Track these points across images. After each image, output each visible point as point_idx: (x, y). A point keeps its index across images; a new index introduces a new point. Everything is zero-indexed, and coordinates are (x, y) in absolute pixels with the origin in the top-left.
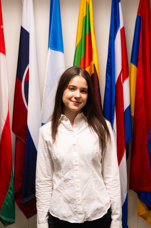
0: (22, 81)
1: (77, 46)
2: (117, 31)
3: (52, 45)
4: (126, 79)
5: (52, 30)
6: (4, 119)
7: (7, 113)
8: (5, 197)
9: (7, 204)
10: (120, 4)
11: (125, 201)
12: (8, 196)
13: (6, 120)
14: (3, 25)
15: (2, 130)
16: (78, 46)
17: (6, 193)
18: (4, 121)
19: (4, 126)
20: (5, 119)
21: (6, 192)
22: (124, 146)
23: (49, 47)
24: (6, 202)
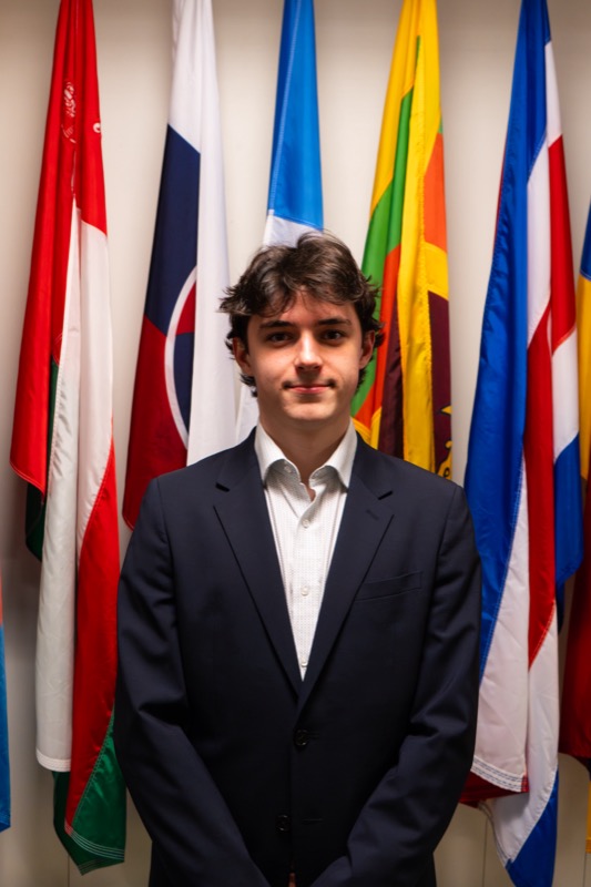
0: (165, 334)
1: (377, 206)
2: (537, 154)
3: (280, 202)
4: (565, 339)
5: (284, 143)
6: (96, 476)
7: (108, 453)
8: (91, 766)
9: (100, 793)
10: (549, 48)
11: (551, 797)
12: (103, 762)
13: (104, 480)
14: (99, 121)
15: (89, 515)
16: (381, 207)
17: (97, 753)
18: (97, 483)
19: (97, 501)
20: (101, 474)
21: (98, 748)
22: (552, 590)
23: (269, 208)
24: (96, 785)
